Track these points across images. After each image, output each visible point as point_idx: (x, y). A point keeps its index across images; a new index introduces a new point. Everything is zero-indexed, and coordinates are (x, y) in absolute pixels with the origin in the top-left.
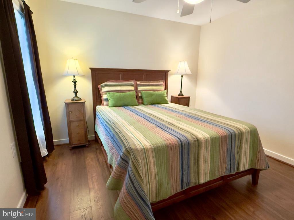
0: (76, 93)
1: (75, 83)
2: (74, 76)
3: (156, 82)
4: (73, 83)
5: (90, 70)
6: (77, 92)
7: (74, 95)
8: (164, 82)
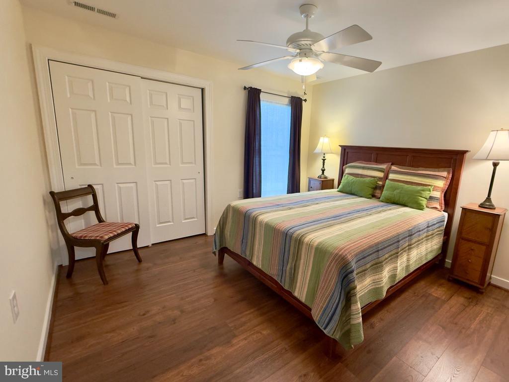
0: (323, 171)
1: (324, 160)
2: (324, 154)
3: (431, 171)
4: (322, 161)
5: (340, 148)
6: (325, 170)
7: (321, 172)
8: (449, 173)
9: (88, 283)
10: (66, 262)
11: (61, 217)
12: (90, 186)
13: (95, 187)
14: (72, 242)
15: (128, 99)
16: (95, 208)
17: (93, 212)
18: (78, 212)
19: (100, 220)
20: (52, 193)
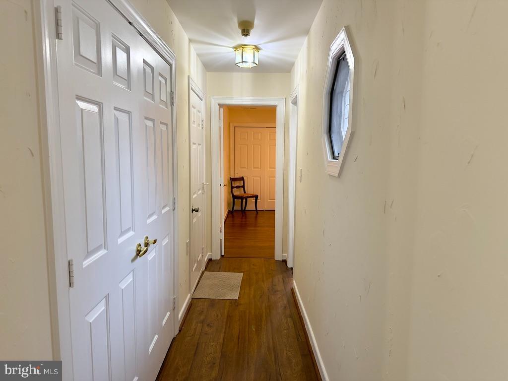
9: (238, 221)
10: (231, 210)
11: (232, 188)
12: (243, 177)
13: (244, 178)
14: (235, 197)
15: (260, 138)
16: (243, 187)
17: (243, 188)
18: (238, 187)
19: (245, 192)
20: (230, 178)
